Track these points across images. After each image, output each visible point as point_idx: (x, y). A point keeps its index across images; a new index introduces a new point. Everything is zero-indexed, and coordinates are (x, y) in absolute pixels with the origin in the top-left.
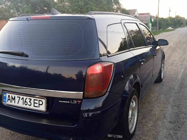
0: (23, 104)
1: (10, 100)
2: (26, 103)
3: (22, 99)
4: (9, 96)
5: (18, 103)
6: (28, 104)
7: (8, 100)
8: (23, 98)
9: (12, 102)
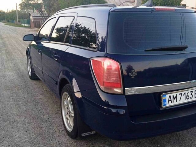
0: (185, 100)
1: (171, 100)
2: (188, 97)
3: (183, 95)
4: (170, 97)
5: (180, 101)
6: (190, 97)
7: (169, 101)
8: (185, 94)
9: (173, 102)
